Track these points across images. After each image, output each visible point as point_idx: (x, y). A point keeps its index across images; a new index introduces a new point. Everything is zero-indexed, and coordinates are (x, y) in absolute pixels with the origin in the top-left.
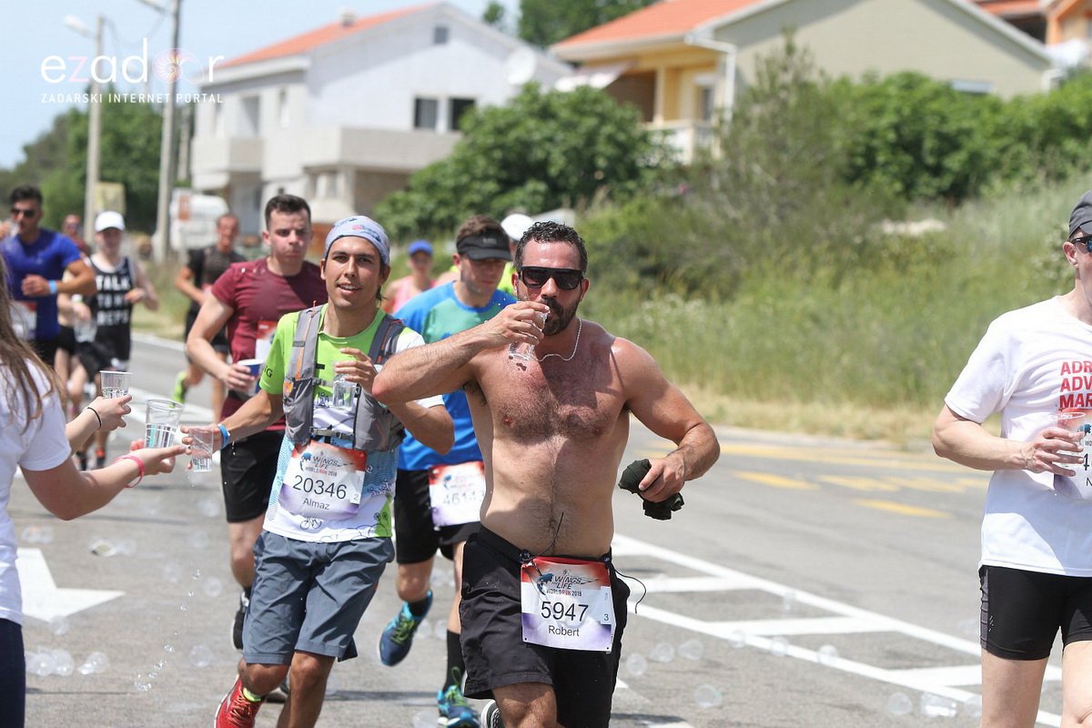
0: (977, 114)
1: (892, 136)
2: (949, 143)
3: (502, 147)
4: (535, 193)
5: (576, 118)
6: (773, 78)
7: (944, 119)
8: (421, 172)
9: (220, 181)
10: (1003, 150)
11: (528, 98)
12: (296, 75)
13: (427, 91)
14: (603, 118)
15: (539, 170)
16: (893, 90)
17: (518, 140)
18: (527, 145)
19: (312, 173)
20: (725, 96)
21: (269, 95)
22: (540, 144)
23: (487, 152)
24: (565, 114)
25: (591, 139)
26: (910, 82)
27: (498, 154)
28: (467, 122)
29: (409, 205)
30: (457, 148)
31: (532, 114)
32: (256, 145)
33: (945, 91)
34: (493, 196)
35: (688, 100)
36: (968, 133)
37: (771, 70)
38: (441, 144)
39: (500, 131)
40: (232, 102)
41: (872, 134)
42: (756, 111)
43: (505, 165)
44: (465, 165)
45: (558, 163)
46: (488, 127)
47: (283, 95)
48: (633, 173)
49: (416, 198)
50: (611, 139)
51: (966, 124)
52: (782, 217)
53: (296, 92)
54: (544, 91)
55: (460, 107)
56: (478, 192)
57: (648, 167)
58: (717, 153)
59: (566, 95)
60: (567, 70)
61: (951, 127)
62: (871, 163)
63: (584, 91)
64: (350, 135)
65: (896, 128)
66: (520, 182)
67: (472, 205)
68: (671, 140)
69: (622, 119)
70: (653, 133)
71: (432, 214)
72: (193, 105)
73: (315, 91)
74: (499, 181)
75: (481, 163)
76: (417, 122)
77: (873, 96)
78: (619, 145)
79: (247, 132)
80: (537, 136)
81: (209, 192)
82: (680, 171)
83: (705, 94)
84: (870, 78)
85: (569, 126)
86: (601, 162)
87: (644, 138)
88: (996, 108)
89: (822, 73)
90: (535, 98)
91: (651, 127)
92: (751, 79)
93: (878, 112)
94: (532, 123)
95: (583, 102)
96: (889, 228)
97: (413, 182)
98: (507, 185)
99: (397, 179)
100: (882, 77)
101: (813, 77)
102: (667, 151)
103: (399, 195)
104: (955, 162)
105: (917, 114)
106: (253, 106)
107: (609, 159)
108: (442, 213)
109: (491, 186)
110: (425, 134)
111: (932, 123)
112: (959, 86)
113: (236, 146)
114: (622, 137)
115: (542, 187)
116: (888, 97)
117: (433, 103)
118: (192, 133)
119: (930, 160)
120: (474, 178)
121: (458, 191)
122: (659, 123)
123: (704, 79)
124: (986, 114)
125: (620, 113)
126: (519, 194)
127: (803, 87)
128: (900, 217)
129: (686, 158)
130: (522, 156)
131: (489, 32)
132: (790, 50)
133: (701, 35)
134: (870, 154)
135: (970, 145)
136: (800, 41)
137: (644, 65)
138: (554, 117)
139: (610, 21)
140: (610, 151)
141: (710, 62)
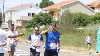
1: (78, 19)
2: (84, 20)
4: (41, 23)
7: (84, 17)
8: (29, 21)
9: (8, 21)
10: (90, 21)
12: (16, 10)
14: (48, 16)
15: (41, 21)
16: (78, 14)
18: (40, 18)
19: (17, 20)
20: (61, 14)
21: (13, 12)
23: (36, 19)
24: (44, 15)
25: (47, 18)
26: (80, 13)
28: (34, 16)
29: (27, 24)
30: (33, 18)
32: (12, 17)
33: (84, 14)
34: (36, 24)
35: (57, 14)
36: (86, 19)
37: (66, 12)
38: (31, 18)
39: (37, 17)
40: (9, 13)
41: (76, 19)
42: (64, 16)
43: (38, 20)
44: (33, 20)
45: (43, 20)
46: (36, 16)
47: (15, 12)
48: (51, 22)
50: (49, 18)
52: (66, 27)
53: (16, 12)
55: (33, 14)
57: (53, 21)
58: (60, 20)
59: (44, 13)
60: (44, 11)
61: (84, 18)
62: (76, 22)
63: (46, 13)
64: (21, 16)
65: (79, 18)
66: (39, 22)
67: (34, 25)
71: (30, 25)
72: (5, 13)
73: (18, 12)
76: (28, 16)
77: (76, 15)
78: (50, 19)
79: (11, 16)
81: (6, 22)
82: (56, 22)
83: (59, 14)
84: (76, 13)
85: (44, 17)
86: (48, 21)
87: (52, 18)
88: (89, 16)
90: (41, 14)
92: (64, 12)
93: (77, 16)
94: (40, 16)
95: (46, 14)
96: (77, 28)
98: (38, 23)
99: (26, 21)
101: (70, 13)
102: (55, 20)
104: (85, 22)
105: (81, 17)
106: (11, 13)
109: (36, 23)
111: (82, 18)
113: (9, 17)
117: (30, 14)
118: (5, 16)
119: (82, 22)
121: (33, 23)
122: (54, 17)
123: (59, 12)
124: (88, 17)
125: (50, 15)
127: (69, 14)
128: (79, 27)
129: (57, 20)
130: (39, 20)
131: (36, 6)
132: (68, 10)
133: (59, 8)
134: (76, 21)
135: (86, 20)
136: (69, 9)
137: (53, 11)
138: (43, 16)
139: (49, 6)
140: (49, 19)
141: (59, 10)
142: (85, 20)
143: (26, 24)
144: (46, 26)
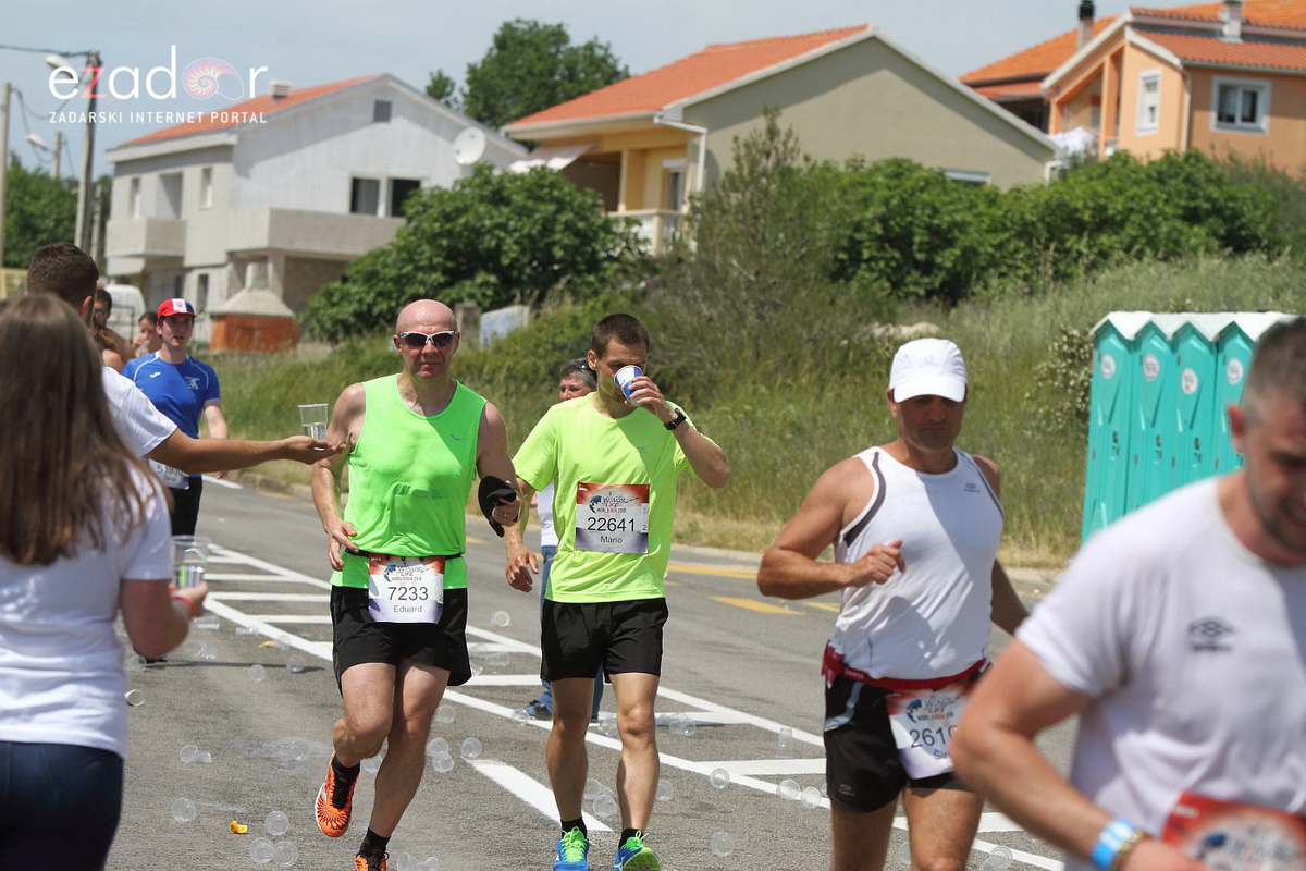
0: (972, 206)
1: (878, 229)
2: (942, 238)
3: (449, 234)
4: (486, 284)
5: (530, 203)
6: (754, 163)
7: (936, 212)
8: (360, 260)
9: (137, 267)
10: (999, 246)
11: (478, 181)
12: (222, 153)
13: (366, 172)
14: (561, 205)
15: (490, 260)
16: (880, 179)
17: (466, 225)
18: (478, 233)
19: (239, 260)
20: (695, 180)
21: (192, 174)
22: (490, 231)
23: (432, 239)
24: (518, 199)
26: (899, 170)
27: (445, 242)
28: (411, 207)
29: (346, 297)
30: (398, 235)
31: (482, 199)
32: (177, 229)
33: (938, 180)
34: (440, 287)
35: (654, 186)
36: (962, 227)
37: (751, 154)
38: (382, 230)
39: (447, 218)
40: (151, 181)
41: (858, 227)
42: (735, 198)
43: (452, 254)
44: (408, 253)
45: (511, 251)
46: (434, 212)
47: (207, 173)
48: (594, 265)
49: (353, 289)
50: (568, 226)
51: (958, 217)
52: (760, 317)
53: (221, 170)
54: (497, 172)
55: (403, 189)
56: (422, 283)
57: (610, 259)
58: (693, 245)
59: (521, 177)
60: (520, 151)
61: (943, 221)
62: (856, 259)
63: (541, 173)
64: (279, 217)
65: (883, 220)
66: (470, 274)
68: (635, 229)
69: (581, 206)
70: (616, 221)
71: (370, 306)
72: (106, 182)
73: (243, 171)
74: (445, 272)
75: (427, 250)
76: (354, 208)
77: (859, 181)
78: (577, 233)
79: (167, 213)
80: (487, 223)
81: (123, 280)
82: (647, 265)
83: (674, 180)
84: (855, 165)
85: (523, 212)
86: (558, 253)
87: (607, 227)
88: (993, 199)
89: (807, 159)
90: (487, 182)
91: (612, 215)
92: (727, 165)
93: (866, 202)
94: (482, 209)
95: (539, 185)
96: (878, 331)
97: (349, 272)
98: (455, 277)
99: (334, 267)
100: (868, 165)
101: (798, 163)
102: (632, 242)
103: (337, 285)
104: (947, 258)
105: (906, 207)
106: (174, 186)
107: (564, 248)
108: (383, 306)
109: (437, 277)
110: (365, 219)
111: (923, 215)
112: (951, 175)
113: (155, 229)
114: (581, 225)
115: (493, 279)
116: (873, 185)
117: (374, 184)
118: (106, 212)
119: (920, 256)
120: (418, 269)
121: (397, 280)
122: (622, 211)
123: (672, 163)
124: (982, 208)
125: (579, 199)
126: (468, 286)
127: (786, 173)
128: (891, 319)
129: (651, 250)
130: (471, 244)
131: (436, 107)
132: (772, 133)
133: (670, 114)
134: (854, 248)
135: (964, 241)
136: (782, 123)
137: (608, 147)
138: (507, 202)
139: (570, 97)
140: (568, 240)
141: (680, 143)
142: (950, 243)
143: (329, 295)
144: (548, 309)
